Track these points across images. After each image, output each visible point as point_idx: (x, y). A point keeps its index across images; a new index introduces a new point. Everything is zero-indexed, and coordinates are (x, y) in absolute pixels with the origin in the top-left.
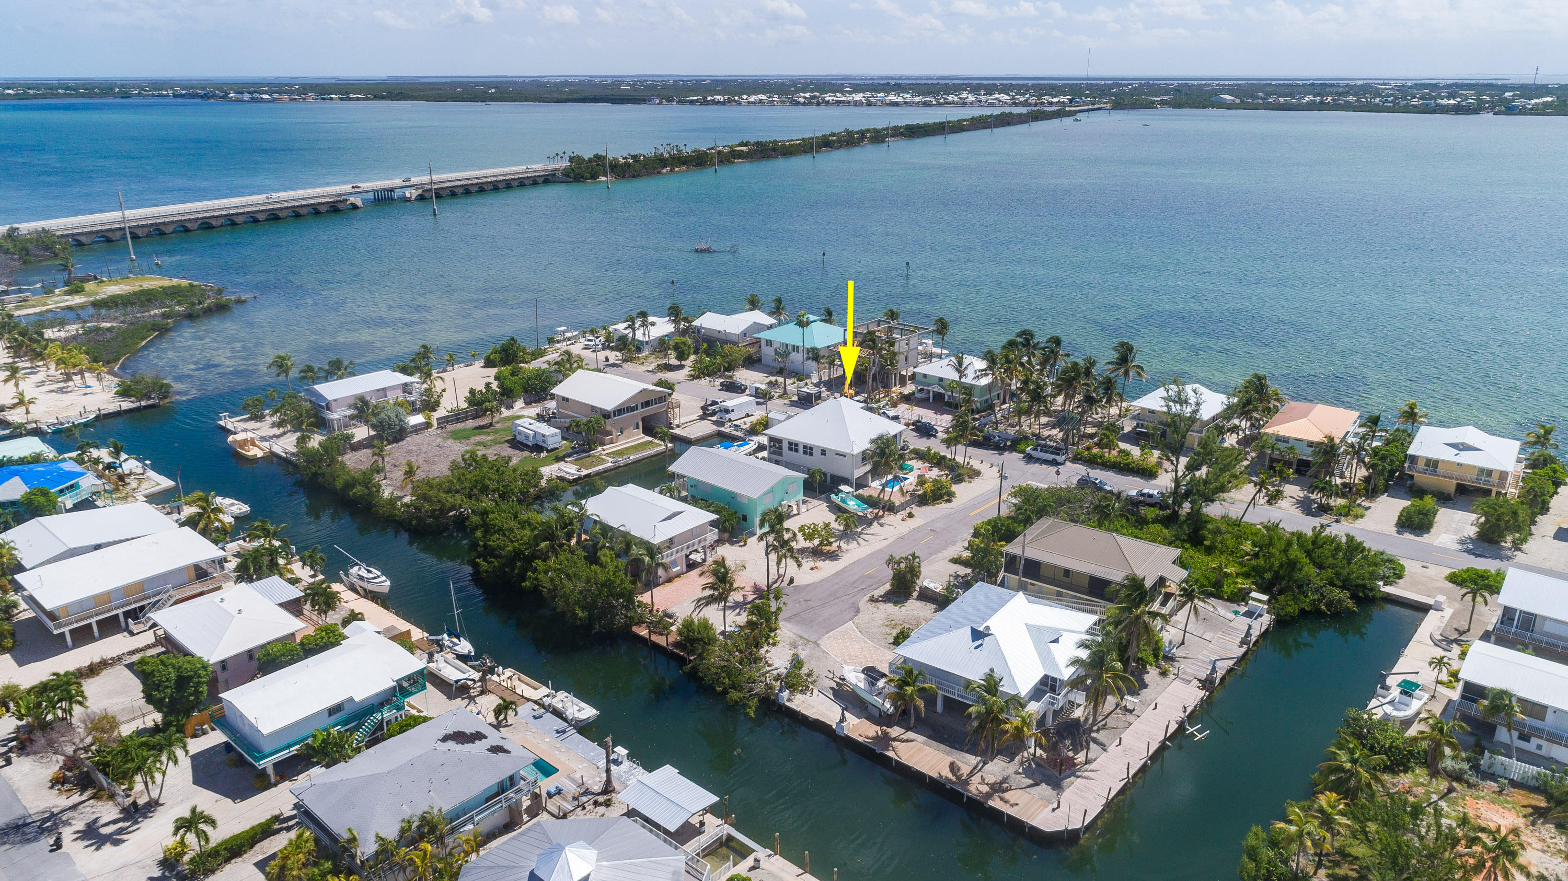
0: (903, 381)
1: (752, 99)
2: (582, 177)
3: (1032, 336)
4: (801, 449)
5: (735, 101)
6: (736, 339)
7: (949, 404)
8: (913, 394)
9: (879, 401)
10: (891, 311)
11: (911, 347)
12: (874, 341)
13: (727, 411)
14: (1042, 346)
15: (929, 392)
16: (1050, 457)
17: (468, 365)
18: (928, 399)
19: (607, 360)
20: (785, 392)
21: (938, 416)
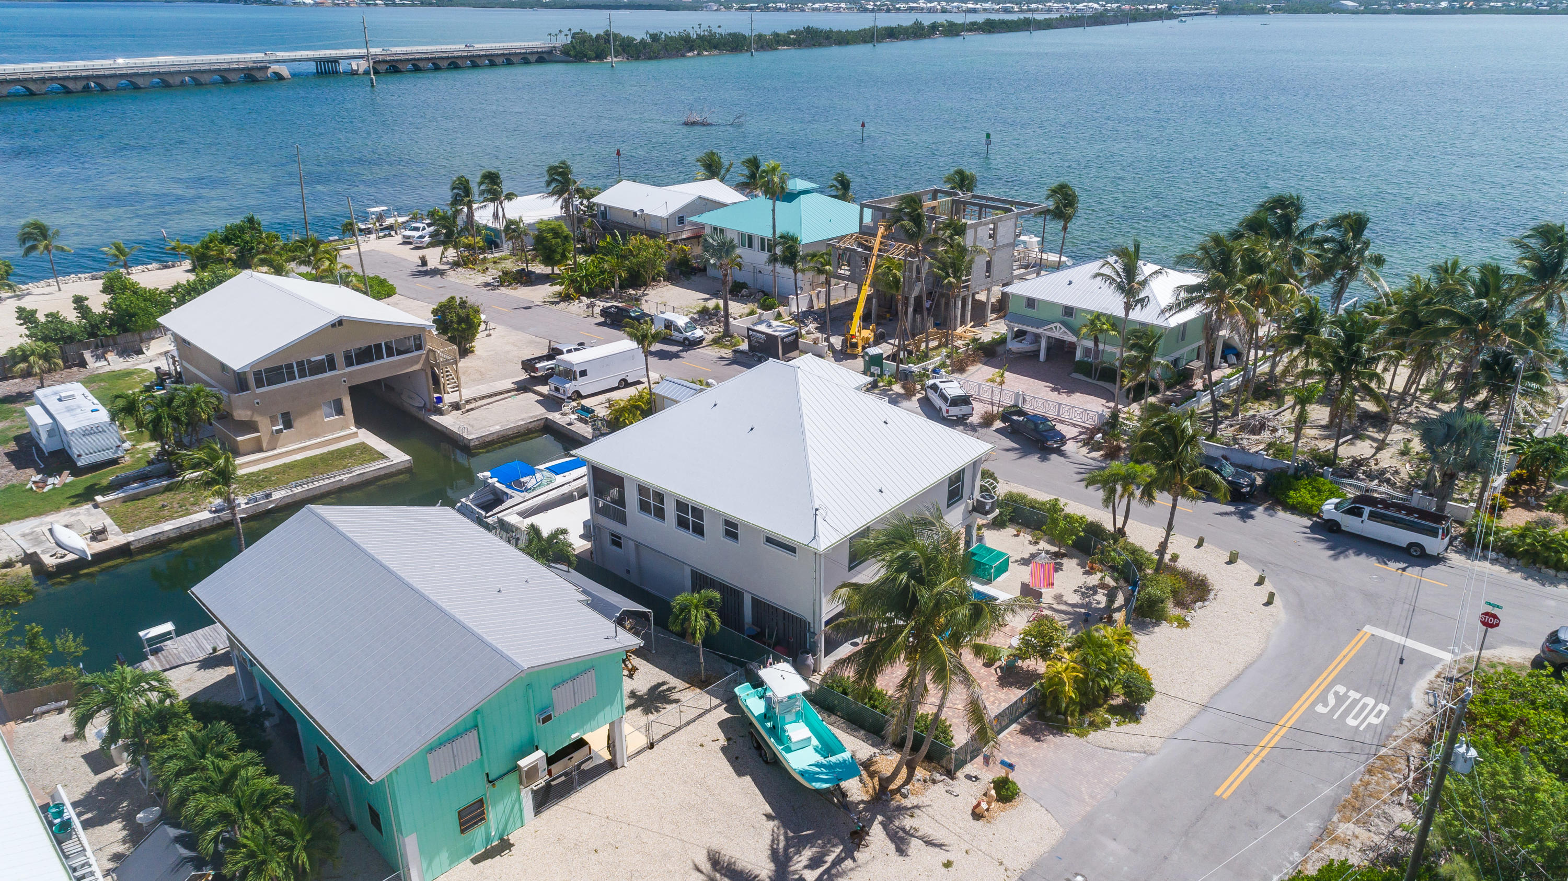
0: (979, 315)
1: (817, 6)
2: (585, 56)
3: (1299, 209)
4: (670, 511)
5: (798, 8)
6: (661, 227)
7: (1085, 368)
8: (1002, 341)
9: (925, 356)
10: (960, 173)
11: (1002, 239)
12: (917, 219)
13: (569, 374)
14: (1319, 233)
15: (1037, 337)
16: (1403, 537)
17: (166, 267)
18: (1036, 354)
19: (424, 262)
20: (727, 333)
21: (1064, 399)
